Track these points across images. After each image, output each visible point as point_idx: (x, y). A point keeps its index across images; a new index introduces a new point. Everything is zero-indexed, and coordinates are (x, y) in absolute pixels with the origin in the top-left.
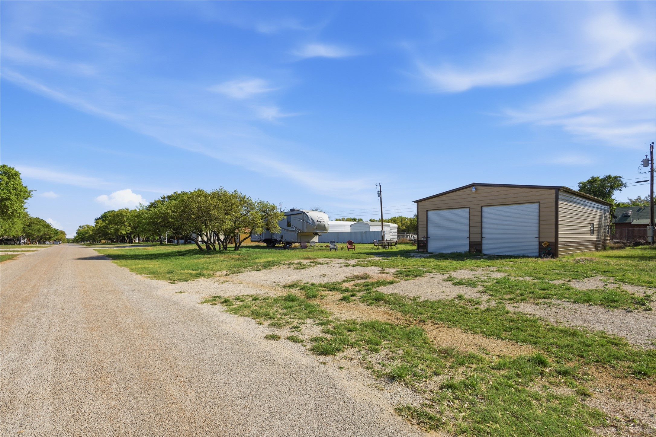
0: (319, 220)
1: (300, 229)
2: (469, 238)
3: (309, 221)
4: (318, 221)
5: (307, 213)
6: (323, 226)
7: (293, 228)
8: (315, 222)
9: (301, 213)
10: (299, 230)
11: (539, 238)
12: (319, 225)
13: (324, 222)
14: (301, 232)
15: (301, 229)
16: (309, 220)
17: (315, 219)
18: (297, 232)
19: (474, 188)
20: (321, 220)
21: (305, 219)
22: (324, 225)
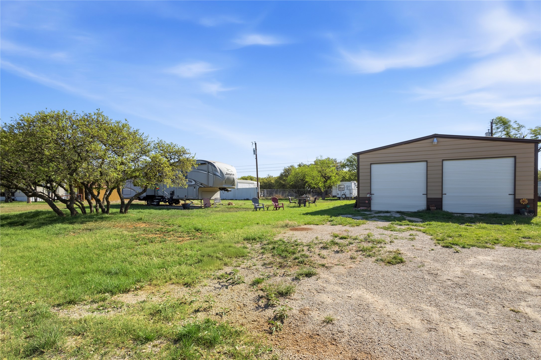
0: (228, 172)
1: (202, 182)
2: (427, 194)
3: (217, 174)
4: (227, 174)
5: (214, 164)
6: (232, 179)
7: (192, 182)
8: (224, 175)
9: (205, 164)
10: (201, 184)
11: (515, 194)
12: (228, 179)
13: (233, 175)
14: (204, 187)
15: (205, 182)
16: (218, 172)
17: (225, 171)
18: (198, 187)
19: (435, 139)
20: (230, 173)
21: (210, 170)
22: (234, 179)
